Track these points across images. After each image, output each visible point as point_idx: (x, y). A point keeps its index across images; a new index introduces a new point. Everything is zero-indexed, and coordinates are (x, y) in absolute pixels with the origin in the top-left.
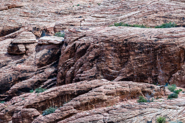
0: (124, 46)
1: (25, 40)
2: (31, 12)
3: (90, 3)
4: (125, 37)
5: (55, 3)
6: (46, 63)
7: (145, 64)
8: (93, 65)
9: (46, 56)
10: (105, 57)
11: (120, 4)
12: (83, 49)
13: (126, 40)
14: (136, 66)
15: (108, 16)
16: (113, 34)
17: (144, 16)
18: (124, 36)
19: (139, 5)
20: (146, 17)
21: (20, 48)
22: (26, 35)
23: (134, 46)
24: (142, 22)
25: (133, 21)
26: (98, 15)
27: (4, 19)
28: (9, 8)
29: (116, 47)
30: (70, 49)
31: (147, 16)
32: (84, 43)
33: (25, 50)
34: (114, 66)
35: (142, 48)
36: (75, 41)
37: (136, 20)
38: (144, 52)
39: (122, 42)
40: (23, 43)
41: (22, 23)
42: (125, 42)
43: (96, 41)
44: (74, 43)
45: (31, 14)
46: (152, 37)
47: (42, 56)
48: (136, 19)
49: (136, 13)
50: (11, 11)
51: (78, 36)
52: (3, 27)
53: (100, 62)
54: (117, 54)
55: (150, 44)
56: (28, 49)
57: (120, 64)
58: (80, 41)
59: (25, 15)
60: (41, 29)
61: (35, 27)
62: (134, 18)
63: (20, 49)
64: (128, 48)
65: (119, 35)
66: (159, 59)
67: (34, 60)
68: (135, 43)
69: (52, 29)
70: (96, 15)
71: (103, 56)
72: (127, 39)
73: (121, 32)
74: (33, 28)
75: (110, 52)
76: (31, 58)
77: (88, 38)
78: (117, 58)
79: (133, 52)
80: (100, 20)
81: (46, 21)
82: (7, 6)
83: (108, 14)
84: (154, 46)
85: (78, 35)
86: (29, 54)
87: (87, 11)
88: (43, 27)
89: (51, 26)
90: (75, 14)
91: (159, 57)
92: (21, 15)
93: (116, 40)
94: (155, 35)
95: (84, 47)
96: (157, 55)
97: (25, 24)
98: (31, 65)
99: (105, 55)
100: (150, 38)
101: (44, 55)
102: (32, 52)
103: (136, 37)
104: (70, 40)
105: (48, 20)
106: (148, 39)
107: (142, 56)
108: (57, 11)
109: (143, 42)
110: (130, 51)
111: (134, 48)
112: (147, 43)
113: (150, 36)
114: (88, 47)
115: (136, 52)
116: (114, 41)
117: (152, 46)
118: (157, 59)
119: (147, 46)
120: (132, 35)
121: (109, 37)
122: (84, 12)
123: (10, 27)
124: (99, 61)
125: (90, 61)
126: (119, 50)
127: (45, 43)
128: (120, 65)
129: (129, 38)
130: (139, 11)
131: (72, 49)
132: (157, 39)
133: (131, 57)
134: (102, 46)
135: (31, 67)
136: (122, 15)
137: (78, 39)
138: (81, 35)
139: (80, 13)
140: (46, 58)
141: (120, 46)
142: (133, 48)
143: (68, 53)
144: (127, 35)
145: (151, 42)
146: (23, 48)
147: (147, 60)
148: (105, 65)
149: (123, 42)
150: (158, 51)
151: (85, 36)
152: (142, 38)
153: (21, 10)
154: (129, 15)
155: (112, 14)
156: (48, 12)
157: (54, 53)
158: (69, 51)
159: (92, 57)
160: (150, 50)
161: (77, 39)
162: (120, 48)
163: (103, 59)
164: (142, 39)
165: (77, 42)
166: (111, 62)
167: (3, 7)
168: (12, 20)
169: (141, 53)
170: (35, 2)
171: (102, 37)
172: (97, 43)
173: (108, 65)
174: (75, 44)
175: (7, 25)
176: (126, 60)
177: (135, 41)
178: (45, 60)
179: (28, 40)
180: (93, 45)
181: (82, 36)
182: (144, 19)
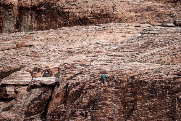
0: (129, 87)
1: (16, 81)
2: (40, 51)
3: (113, 41)
4: (131, 73)
5: (71, 42)
6: (36, 111)
7: (158, 114)
8: (87, 113)
9: (36, 102)
10: (103, 102)
11: (147, 40)
12: (76, 91)
13: (132, 77)
14: (144, 117)
15: (127, 54)
16: (115, 69)
17: (173, 53)
18: (130, 71)
19: (169, 40)
20: (175, 55)
21: (7, 90)
22: (19, 75)
23: (143, 86)
24: (170, 60)
25: (158, 59)
26: (115, 54)
27: (7, 58)
28: (17, 47)
29: (118, 88)
30: (61, 91)
31: (178, 53)
32: (78, 82)
33: (13, 93)
34: (114, 116)
35: (154, 89)
36: (68, 79)
37: (161, 58)
38: (157, 96)
39: (126, 80)
40: (12, 84)
41: (23, 62)
42: (130, 80)
43: (92, 79)
44: (67, 82)
45: (39, 53)
46: (170, 73)
47: (32, 101)
48: (161, 56)
49: (162, 49)
50: (19, 51)
51: (73, 74)
52: (4, 67)
53: (96, 109)
54: (120, 99)
55: (166, 83)
56: (18, 92)
57: (123, 113)
58: (74, 79)
59: (32, 55)
60: (43, 69)
61: (37, 67)
62: (158, 56)
63: (8, 92)
64: (134, 90)
65: (123, 70)
66: (178, 107)
67: (21, 107)
68: (144, 82)
69: (56, 70)
70: (113, 54)
71: (100, 101)
72: (134, 76)
73: (127, 67)
74: (33, 68)
75: (109, 95)
76: (20, 104)
77: (83, 75)
78: (119, 104)
79: (140, 96)
80: (116, 59)
81: (52, 61)
82: (15, 44)
83: (128, 52)
84: (172, 87)
85: (73, 71)
86: (18, 99)
87: (105, 49)
88: (46, 68)
89: (56, 66)
90: (89, 53)
91: (179, 105)
92: (28, 54)
93: (118, 77)
94: (175, 72)
95: (77, 88)
96: (175, 101)
97: (27, 64)
98: (18, 113)
99: (102, 99)
100: (167, 75)
101: (34, 100)
102: (22, 96)
103: (147, 73)
104: (63, 79)
105: (55, 60)
106: (163, 77)
107: (153, 101)
108: (69, 49)
109: (156, 81)
110: (138, 94)
111: (143, 89)
112: (161, 82)
113: (167, 72)
114: (82, 88)
115: (146, 96)
116: (115, 78)
117: (169, 87)
118: (177, 107)
119: (162, 87)
120: (142, 71)
121: (109, 73)
122: (101, 50)
123: (10, 67)
124: (94, 108)
125: (83, 108)
126: (121, 92)
127: (37, 85)
128: (122, 115)
129: (136, 74)
130: (167, 47)
131: (63, 91)
132: (177, 76)
133: (138, 103)
134: (99, 85)
135: (17, 116)
136: (144, 52)
137: (73, 77)
138: (77, 72)
139: (95, 52)
140: (35, 104)
141: (123, 86)
142: (141, 90)
143: (59, 96)
144: (134, 70)
145: (167, 81)
146: (12, 90)
147: (162, 108)
148: (102, 114)
149: (128, 80)
150: (177, 95)
151: (81, 73)
152: (156, 74)
153: (31, 49)
154: (153, 51)
155: (132, 52)
156: (58, 51)
157: (45, 97)
158: (60, 95)
159: (86, 102)
160: (166, 94)
161: (71, 78)
162: (124, 88)
163: (100, 105)
164: (155, 76)
165: (71, 81)
166: (111, 111)
167: (11, 45)
168: (14, 60)
169: (152, 97)
170: (49, 41)
171: (100, 73)
172: (94, 82)
173: (106, 115)
174: (67, 85)
175: (8, 65)
176: (132, 107)
177: (144, 78)
178: (34, 107)
179: (20, 81)
180: (88, 84)
181: (78, 74)
182: (172, 56)
